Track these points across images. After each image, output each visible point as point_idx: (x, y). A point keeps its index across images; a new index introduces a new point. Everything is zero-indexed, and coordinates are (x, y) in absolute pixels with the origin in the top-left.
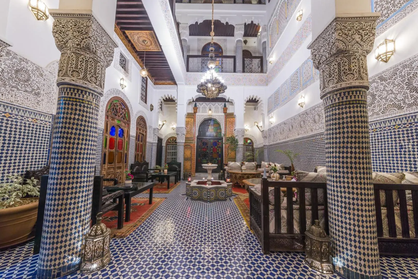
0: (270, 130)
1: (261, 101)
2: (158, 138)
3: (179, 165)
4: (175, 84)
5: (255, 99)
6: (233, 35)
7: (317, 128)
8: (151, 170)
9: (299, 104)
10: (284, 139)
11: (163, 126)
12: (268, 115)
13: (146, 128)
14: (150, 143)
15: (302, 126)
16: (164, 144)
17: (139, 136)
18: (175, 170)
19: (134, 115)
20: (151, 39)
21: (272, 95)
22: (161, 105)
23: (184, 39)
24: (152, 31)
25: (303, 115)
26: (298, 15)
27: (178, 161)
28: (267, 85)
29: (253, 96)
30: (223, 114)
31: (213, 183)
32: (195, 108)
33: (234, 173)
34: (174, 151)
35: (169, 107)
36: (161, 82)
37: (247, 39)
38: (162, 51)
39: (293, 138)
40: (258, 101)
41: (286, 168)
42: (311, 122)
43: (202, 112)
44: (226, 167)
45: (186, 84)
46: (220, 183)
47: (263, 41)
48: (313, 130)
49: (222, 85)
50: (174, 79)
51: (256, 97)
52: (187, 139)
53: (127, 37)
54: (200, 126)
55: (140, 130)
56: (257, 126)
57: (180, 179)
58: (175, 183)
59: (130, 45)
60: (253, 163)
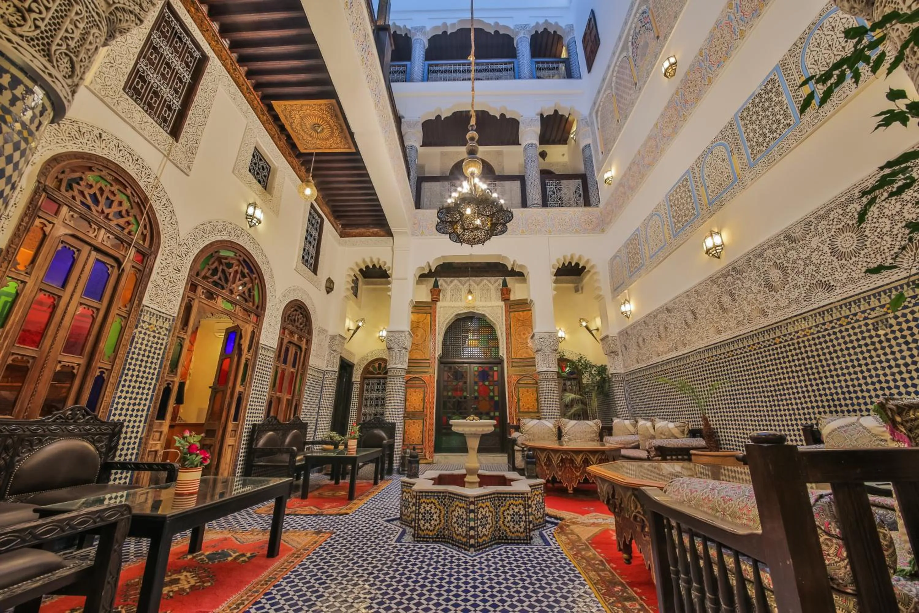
0: (625, 333)
1: (593, 267)
2: (342, 360)
3: (391, 429)
4: (390, 234)
5: (577, 264)
6: (516, 142)
7: (783, 303)
8: (313, 443)
9: (707, 252)
10: (670, 350)
11: (355, 331)
12: (614, 297)
13: (310, 332)
14: (319, 371)
15: (727, 305)
16: (357, 377)
17: (287, 350)
18: (376, 442)
19: (278, 294)
20: (331, 122)
21: (620, 250)
22: (356, 281)
23: (411, 146)
24: (334, 101)
25: (725, 276)
26: (666, 64)
27: (389, 418)
28: (603, 231)
29: (572, 258)
30: (502, 304)
31: (485, 480)
32: (436, 291)
33: (543, 450)
34: (380, 394)
35: (375, 290)
36: (357, 231)
37: (546, 150)
38: (358, 153)
39: (702, 344)
40: (584, 268)
41: (693, 433)
42: (755, 289)
43: (451, 300)
44: (515, 435)
45: (413, 234)
46: (503, 481)
47: (582, 145)
48: (770, 311)
49: (501, 209)
50: (387, 224)
51: (580, 258)
52: (412, 362)
53: (276, 118)
54: (446, 333)
55: (292, 333)
56: (587, 327)
57: (390, 471)
58: (376, 483)
59: (284, 138)
60: (590, 423)
